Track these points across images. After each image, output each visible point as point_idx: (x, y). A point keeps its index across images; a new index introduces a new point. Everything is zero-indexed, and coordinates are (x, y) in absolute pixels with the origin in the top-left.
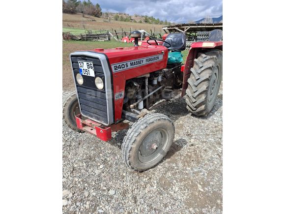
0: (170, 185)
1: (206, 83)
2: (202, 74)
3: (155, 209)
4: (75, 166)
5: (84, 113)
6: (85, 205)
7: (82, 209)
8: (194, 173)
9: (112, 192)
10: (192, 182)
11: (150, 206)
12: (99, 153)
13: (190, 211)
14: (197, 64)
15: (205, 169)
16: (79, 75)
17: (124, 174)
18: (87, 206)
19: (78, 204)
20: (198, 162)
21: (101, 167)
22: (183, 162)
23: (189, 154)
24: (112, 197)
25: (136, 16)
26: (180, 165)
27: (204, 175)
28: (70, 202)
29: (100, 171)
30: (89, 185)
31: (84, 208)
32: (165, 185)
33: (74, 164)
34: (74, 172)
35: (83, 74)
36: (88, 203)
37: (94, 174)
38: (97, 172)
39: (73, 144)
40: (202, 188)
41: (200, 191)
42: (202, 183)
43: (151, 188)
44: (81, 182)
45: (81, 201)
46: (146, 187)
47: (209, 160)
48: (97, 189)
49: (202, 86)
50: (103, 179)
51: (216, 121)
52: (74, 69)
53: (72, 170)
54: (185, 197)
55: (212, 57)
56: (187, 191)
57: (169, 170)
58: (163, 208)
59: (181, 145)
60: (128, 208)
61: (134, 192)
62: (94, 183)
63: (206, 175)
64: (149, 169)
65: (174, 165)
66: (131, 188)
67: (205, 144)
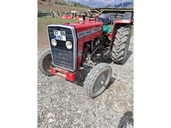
0: (112, 105)
1: (124, 44)
2: (122, 39)
3: (107, 119)
4: (52, 97)
5: (55, 64)
6: (65, 121)
7: (63, 124)
8: (124, 96)
9: (79, 112)
10: (124, 101)
11: (104, 117)
12: (66, 89)
13: (126, 118)
14: (119, 33)
15: (129, 94)
16: (53, 40)
17: (84, 100)
18: (67, 122)
19: (60, 120)
20: (125, 90)
21: (69, 97)
22: (117, 90)
23: (118, 86)
24: (80, 114)
25: (69, 2)
26: (115, 92)
27: (129, 97)
28: (55, 120)
29: (69, 99)
30: (64, 108)
31: (65, 123)
32: (109, 105)
33: (51, 96)
34: (52, 101)
35: (57, 39)
36: (66, 119)
37: (65, 101)
38: (67, 100)
39: (47, 84)
40: (130, 104)
41: (129, 106)
42: (129, 102)
43: (102, 107)
44: (59, 107)
45: (62, 118)
46: (99, 107)
47: (130, 89)
48: (70, 110)
49: (122, 46)
50: (72, 104)
51: (128, 66)
52: (49, 36)
53: (51, 100)
54: (122, 110)
55: (127, 29)
56: (122, 107)
57: (109, 96)
58: (112, 118)
59: (112, 81)
60: (91, 120)
61: (92, 110)
62: (67, 107)
63: (130, 97)
64: (98, 96)
65: (112, 92)
66: (90, 108)
67: (125, 79)
